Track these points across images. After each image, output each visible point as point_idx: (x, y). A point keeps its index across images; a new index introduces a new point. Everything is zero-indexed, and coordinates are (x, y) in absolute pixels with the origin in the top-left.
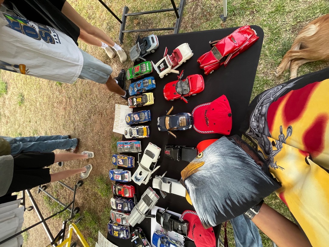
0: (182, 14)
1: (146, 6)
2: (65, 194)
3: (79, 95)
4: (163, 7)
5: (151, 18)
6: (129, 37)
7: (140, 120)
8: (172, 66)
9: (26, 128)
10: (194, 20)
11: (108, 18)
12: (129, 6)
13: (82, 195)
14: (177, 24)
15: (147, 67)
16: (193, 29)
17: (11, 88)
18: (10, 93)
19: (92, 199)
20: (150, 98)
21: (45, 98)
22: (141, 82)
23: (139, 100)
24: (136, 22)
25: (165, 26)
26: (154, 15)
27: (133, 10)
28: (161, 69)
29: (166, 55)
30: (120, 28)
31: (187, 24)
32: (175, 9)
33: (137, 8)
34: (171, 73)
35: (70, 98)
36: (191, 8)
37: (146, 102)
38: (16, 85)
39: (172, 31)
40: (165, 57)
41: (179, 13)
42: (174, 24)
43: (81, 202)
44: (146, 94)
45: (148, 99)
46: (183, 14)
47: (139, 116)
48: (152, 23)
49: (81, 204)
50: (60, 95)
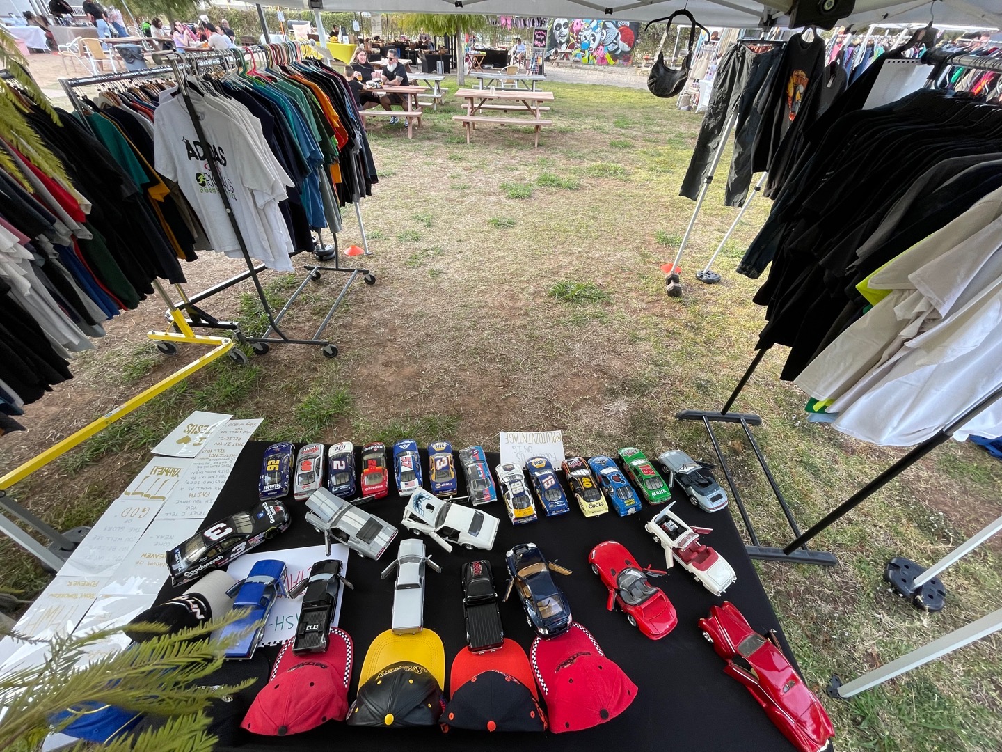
0: (798, 561)
1: (779, 465)
2: (300, 320)
3: (537, 333)
4: (794, 508)
5: (759, 481)
6: (699, 431)
7: (545, 490)
8: (679, 549)
9: (446, 234)
10: (796, 599)
11: (721, 381)
12: (765, 425)
13: (301, 358)
14: (769, 551)
15: (658, 491)
16: (774, 597)
17: (521, 206)
18: (512, 203)
19: (292, 382)
20: (595, 508)
21: (515, 266)
22: (623, 482)
23: (587, 484)
24: (737, 444)
25: (753, 519)
26: (769, 489)
27: (761, 436)
28: (665, 524)
29: (696, 532)
30: (709, 410)
31: (781, 580)
32: (801, 541)
33: (767, 444)
34: (663, 551)
35: (526, 314)
36: (821, 584)
37: (586, 499)
38: (530, 214)
39: (748, 539)
40: (691, 531)
41: (797, 553)
42: (767, 543)
43: (281, 356)
44: (603, 497)
45: (593, 503)
46: (798, 564)
47: (553, 487)
48: (748, 485)
49: (276, 357)
50: (529, 294)
